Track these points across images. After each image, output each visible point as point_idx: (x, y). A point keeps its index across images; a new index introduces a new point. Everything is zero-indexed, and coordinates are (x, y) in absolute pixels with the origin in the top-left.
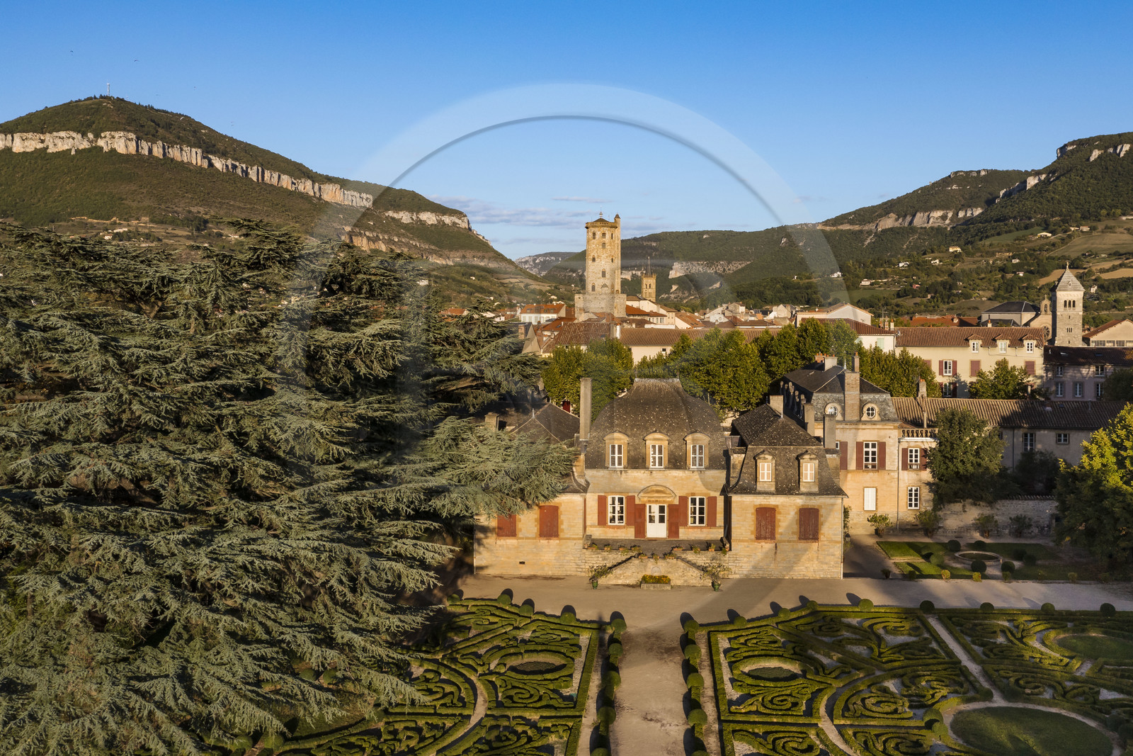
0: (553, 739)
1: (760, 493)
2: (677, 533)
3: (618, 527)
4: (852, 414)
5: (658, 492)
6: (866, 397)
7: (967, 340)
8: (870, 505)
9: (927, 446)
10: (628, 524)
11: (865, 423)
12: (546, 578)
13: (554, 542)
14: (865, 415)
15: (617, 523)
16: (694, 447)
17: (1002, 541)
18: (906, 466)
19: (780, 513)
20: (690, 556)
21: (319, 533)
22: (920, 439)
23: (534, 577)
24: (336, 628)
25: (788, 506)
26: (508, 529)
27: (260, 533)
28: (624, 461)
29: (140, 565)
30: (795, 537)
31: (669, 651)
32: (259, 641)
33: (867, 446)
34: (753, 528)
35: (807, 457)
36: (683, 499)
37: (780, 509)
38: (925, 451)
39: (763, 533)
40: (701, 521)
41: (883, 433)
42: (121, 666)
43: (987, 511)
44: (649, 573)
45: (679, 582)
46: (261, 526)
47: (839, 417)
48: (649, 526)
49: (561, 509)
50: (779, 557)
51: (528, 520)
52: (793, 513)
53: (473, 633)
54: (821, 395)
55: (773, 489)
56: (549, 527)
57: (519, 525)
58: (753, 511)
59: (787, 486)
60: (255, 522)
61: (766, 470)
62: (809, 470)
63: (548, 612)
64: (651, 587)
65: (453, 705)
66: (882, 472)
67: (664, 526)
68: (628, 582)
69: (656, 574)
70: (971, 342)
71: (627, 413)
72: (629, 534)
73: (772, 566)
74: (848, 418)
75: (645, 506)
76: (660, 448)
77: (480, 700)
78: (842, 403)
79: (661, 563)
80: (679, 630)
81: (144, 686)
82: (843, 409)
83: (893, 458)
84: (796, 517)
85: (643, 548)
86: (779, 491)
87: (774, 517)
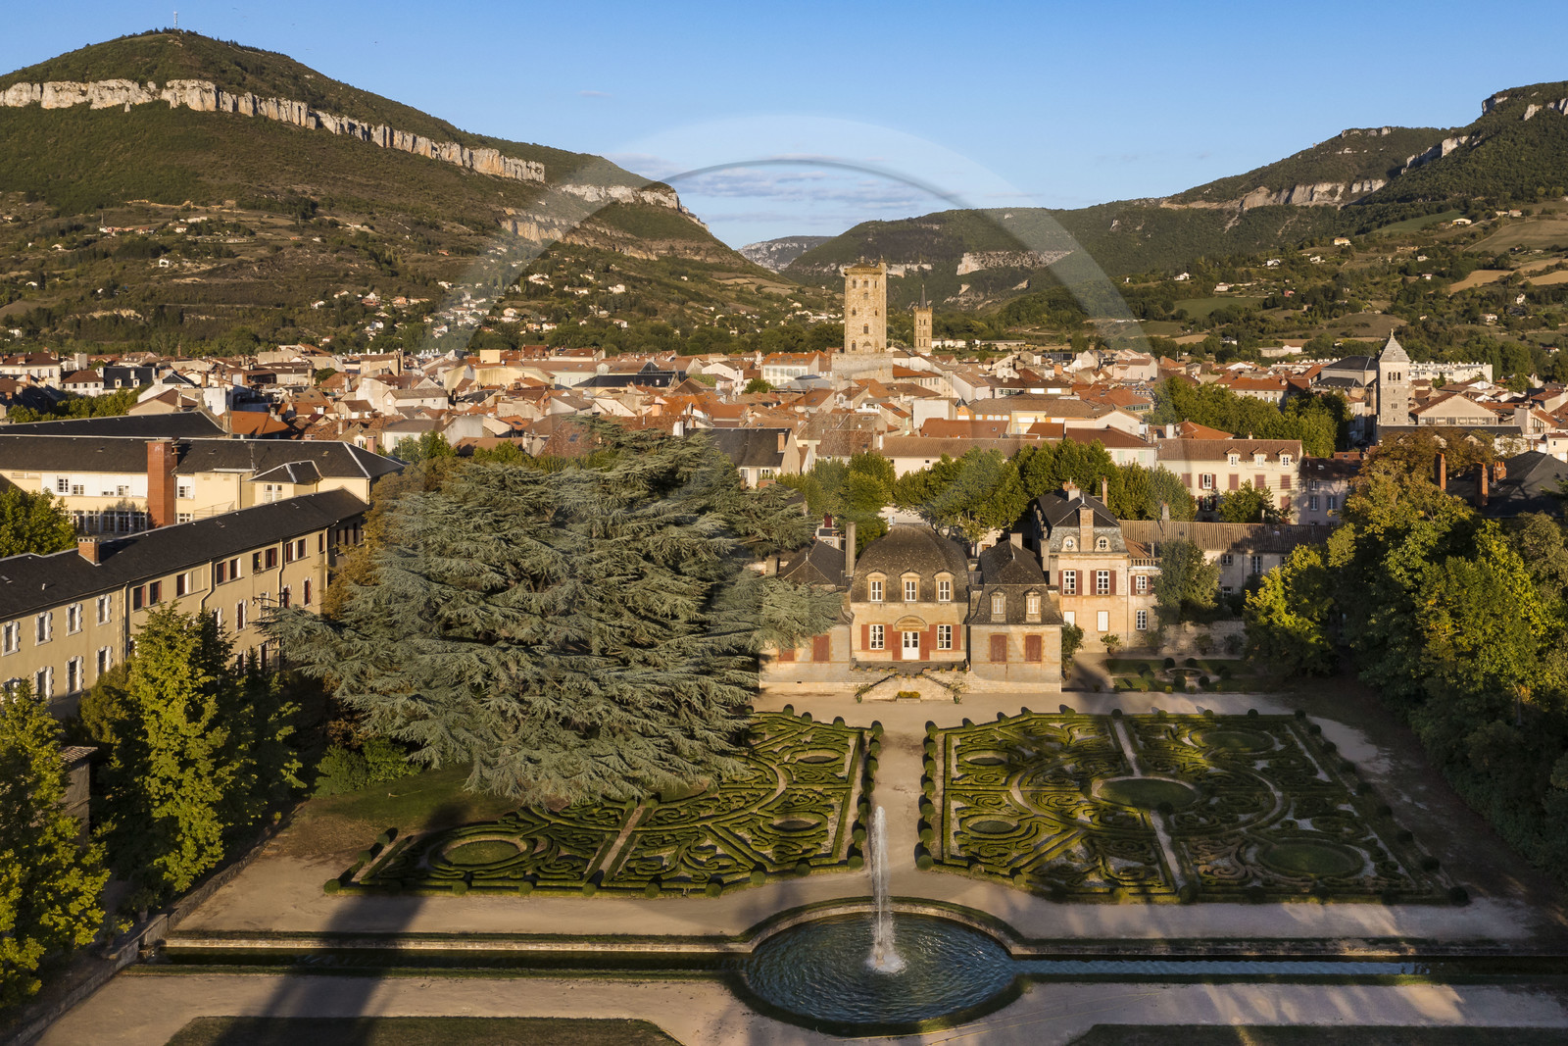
0: (833, 801)
1: (994, 624)
2: (928, 656)
3: (879, 651)
4: (1086, 547)
5: (912, 621)
6: (1099, 530)
7: (1226, 454)
8: (1103, 627)
9: (1153, 574)
10: (887, 648)
11: (1098, 553)
12: (819, 695)
13: (825, 665)
14: (1098, 546)
15: (877, 648)
16: (942, 584)
17: (1217, 658)
18: (1134, 592)
19: (1010, 639)
20: (937, 675)
21: (687, 668)
22: (1146, 568)
23: (810, 694)
24: (696, 728)
25: (1017, 634)
26: (788, 656)
27: (650, 669)
28: (883, 596)
30: (1022, 660)
31: (915, 747)
32: (652, 736)
33: (1100, 574)
34: (989, 652)
35: (1031, 593)
36: (933, 627)
37: (1010, 636)
38: (1151, 579)
39: (997, 656)
40: (948, 645)
41: (1113, 562)
43: (1205, 630)
44: (903, 690)
45: (927, 697)
46: (649, 665)
47: (1075, 549)
48: (904, 650)
49: (832, 638)
50: (1009, 675)
51: (803, 651)
52: (1021, 640)
53: (767, 737)
54: (1059, 529)
55: (1004, 620)
56: (821, 653)
57: (797, 652)
58: (988, 638)
59: (1017, 617)
60: (645, 662)
61: (999, 605)
62: (1033, 605)
63: (823, 721)
64: (905, 701)
65: (763, 783)
66: (1113, 598)
67: (917, 649)
68: (886, 697)
69: (909, 691)
70: (1230, 456)
71: (885, 554)
72: (886, 657)
74: (1083, 549)
75: (901, 633)
76: (913, 584)
77: (781, 780)
78: (1077, 535)
79: (913, 682)
80: (922, 733)
82: (1079, 541)
83: (1123, 585)
84: (1024, 642)
85: (899, 669)
86: (1010, 621)
87: (1004, 643)
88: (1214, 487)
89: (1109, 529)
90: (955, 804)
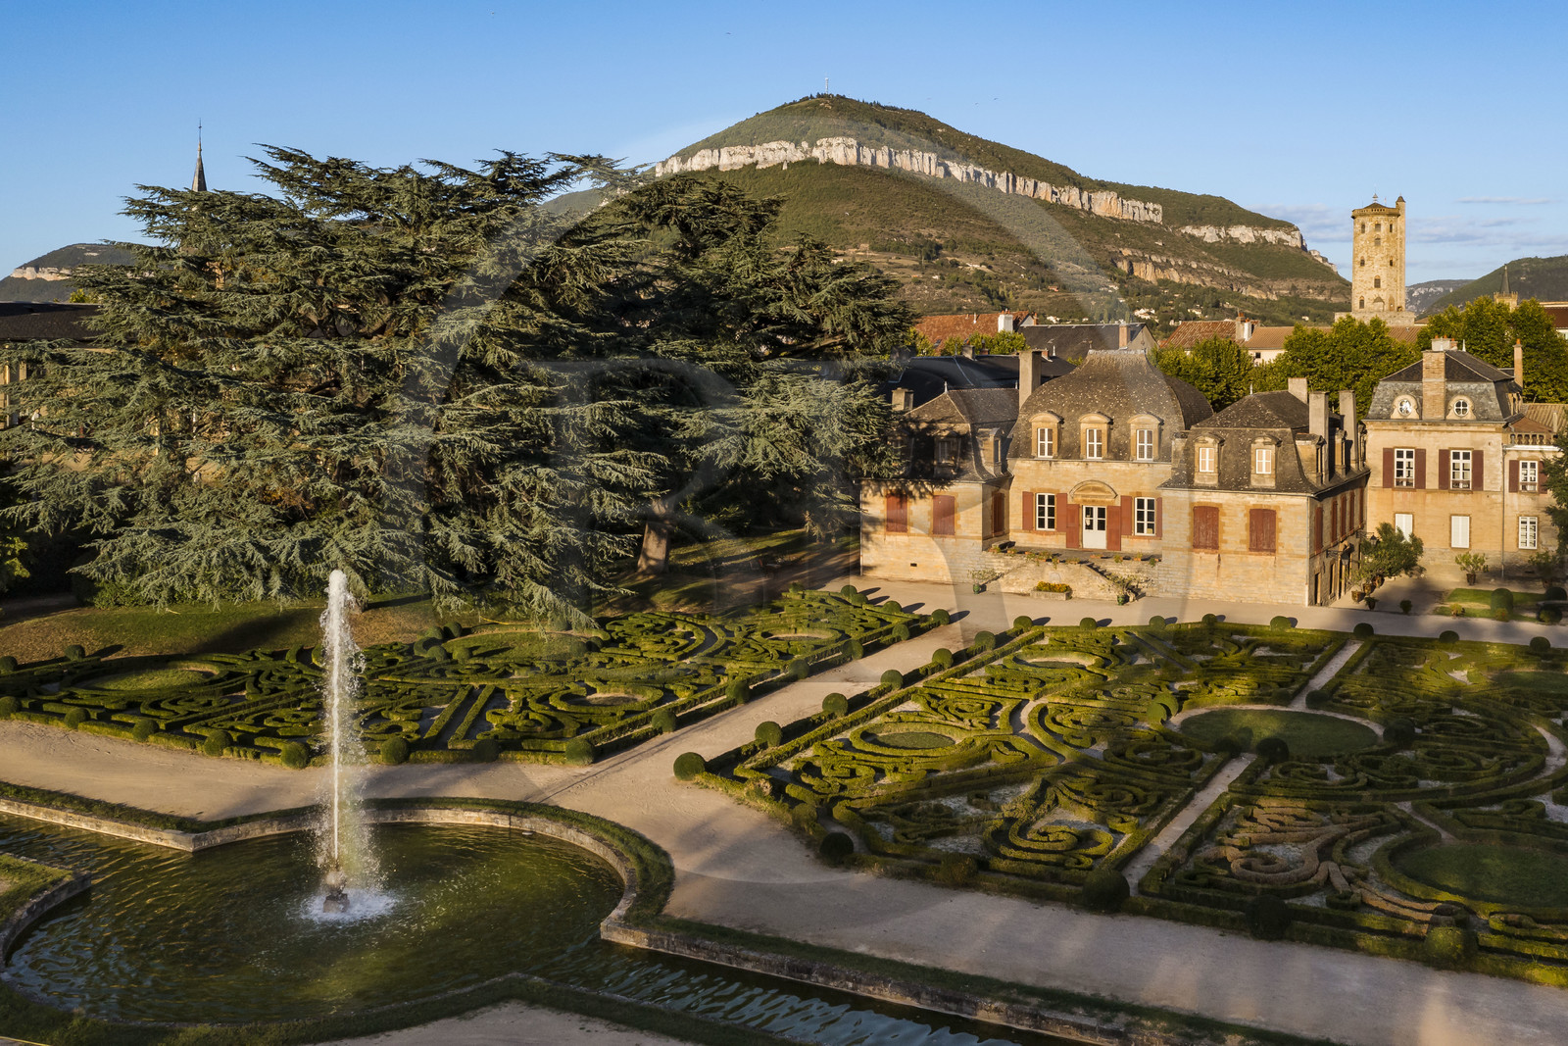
1: (1198, 487)
2: (1118, 544)
3: (1047, 533)
4: (1433, 412)
5: (1095, 489)
6: (1454, 386)
8: (1460, 539)
9: (1549, 458)
10: (1060, 530)
11: (1451, 423)
12: (936, 583)
13: (948, 541)
14: (1453, 411)
15: (1046, 528)
16: (1141, 433)
18: (1514, 486)
19: (1224, 515)
20: (1111, 566)
22: (1537, 448)
23: (921, 580)
25: (1235, 506)
26: (897, 524)
28: (1054, 450)
30: (1245, 548)
33: (1456, 456)
34: (1188, 534)
35: (1259, 441)
36: (1126, 500)
37: (1225, 509)
38: (1544, 464)
39: (1202, 539)
40: (1150, 529)
41: (1479, 437)
44: (1046, 581)
45: (1082, 594)
47: (1414, 415)
48: (1086, 534)
49: (958, 501)
50: (1223, 572)
51: (920, 512)
52: (1241, 515)
54: (1389, 384)
55: (1214, 482)
56: (944, 522)
57: (911, 517)
58: (1187, 510)
59: (1235, 478)
61: (1207, 458)
62: (1263, 459)
64: (1042, 596)
66: (1478, 495)
67: (1104, 533)
68: (1019, 590)
69: (1053, 583)
71: (1066, 391)
72: (1060, 542)
73: (1214, 583)
74: (1426, 416)
75: (1079, 507)
76: (1099, 432)
78: (1418, 394)
79: (1062, 570)
82: (1420, 402)
83: (1495, 474)
84: (1247, 520)
86: (1224, 485)
87: (1216, 519)
89: (1473, 386)
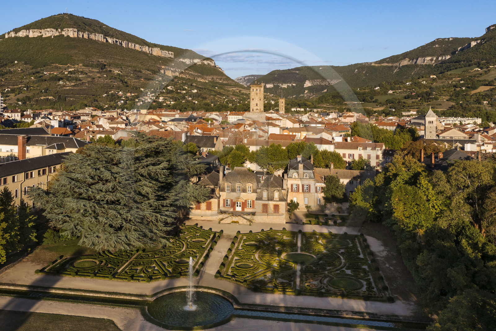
0: (198, 254)
1: (263, 200)
2: (244, 210)
3: (228, 208)
4: (301, 176)
5: (239, 198)
6: (305, 171)
8: (306, 203)
9: (323, 186)
10: (231, 207)
11: (304, 179)
12: (208, 221)
13: (210, 211)
14: (305, 176)
15: (228, 206)
16: (249, 187)
17: (344, 215)
18: (316, 192)
20: (245, 217)
21: (150, 210)
22: (320, 184)
23: (205, 220)
24: (153, 229)
25: (271, 204)
26: (198, 208)
27: (139, 210)
28: (230, 190)
29: (119, 216)
30: (273, 212)
31: (231, 239)
32: (139, 231)
33: (305, 186)
34: (262, 209)
35: (276, 191)
36: (246, 201)
37: (269, 205)
39: (264, 211)
40: (251, 207)
41: (310, 182)
42: (115, 234)
43: (340, 205)
44: (233, 220)
45: (241, 223)
46: (139, 209)
47: (297, 177)
48: (237, 208)
49: (212, 203)
50: (268, 217)
51: (203, 205)
54: (292, 170)
56: (209, 207)
57: (201, 207)
58: (262, 205)
59: (271, 199)
60: (138, 208)
61: (265, 194)
62: (276, 195)
63: (205, 229)
64: (234, 224)
65: (178, 247)
66: (309, 193)
67: (241, 207)
68: (228, 222)
69: (235, 221)
70: (359, 148)
71: (231, 177)
72: (232, 210)
73: (266, 219)
74: (299, 177)
75: (235, 202)
76: (240, 186)
77: (184, 247)
79: (237, 218)
80: (235, 234)
81: (120, 238)
82: (298, 174)
83: (313, 189)
84: (273, 207)
85: (234, 214)
86: (268, 200)
87: (267, 207)
88: (353, 158)
89: (308, 171)
90: (236, 258)
